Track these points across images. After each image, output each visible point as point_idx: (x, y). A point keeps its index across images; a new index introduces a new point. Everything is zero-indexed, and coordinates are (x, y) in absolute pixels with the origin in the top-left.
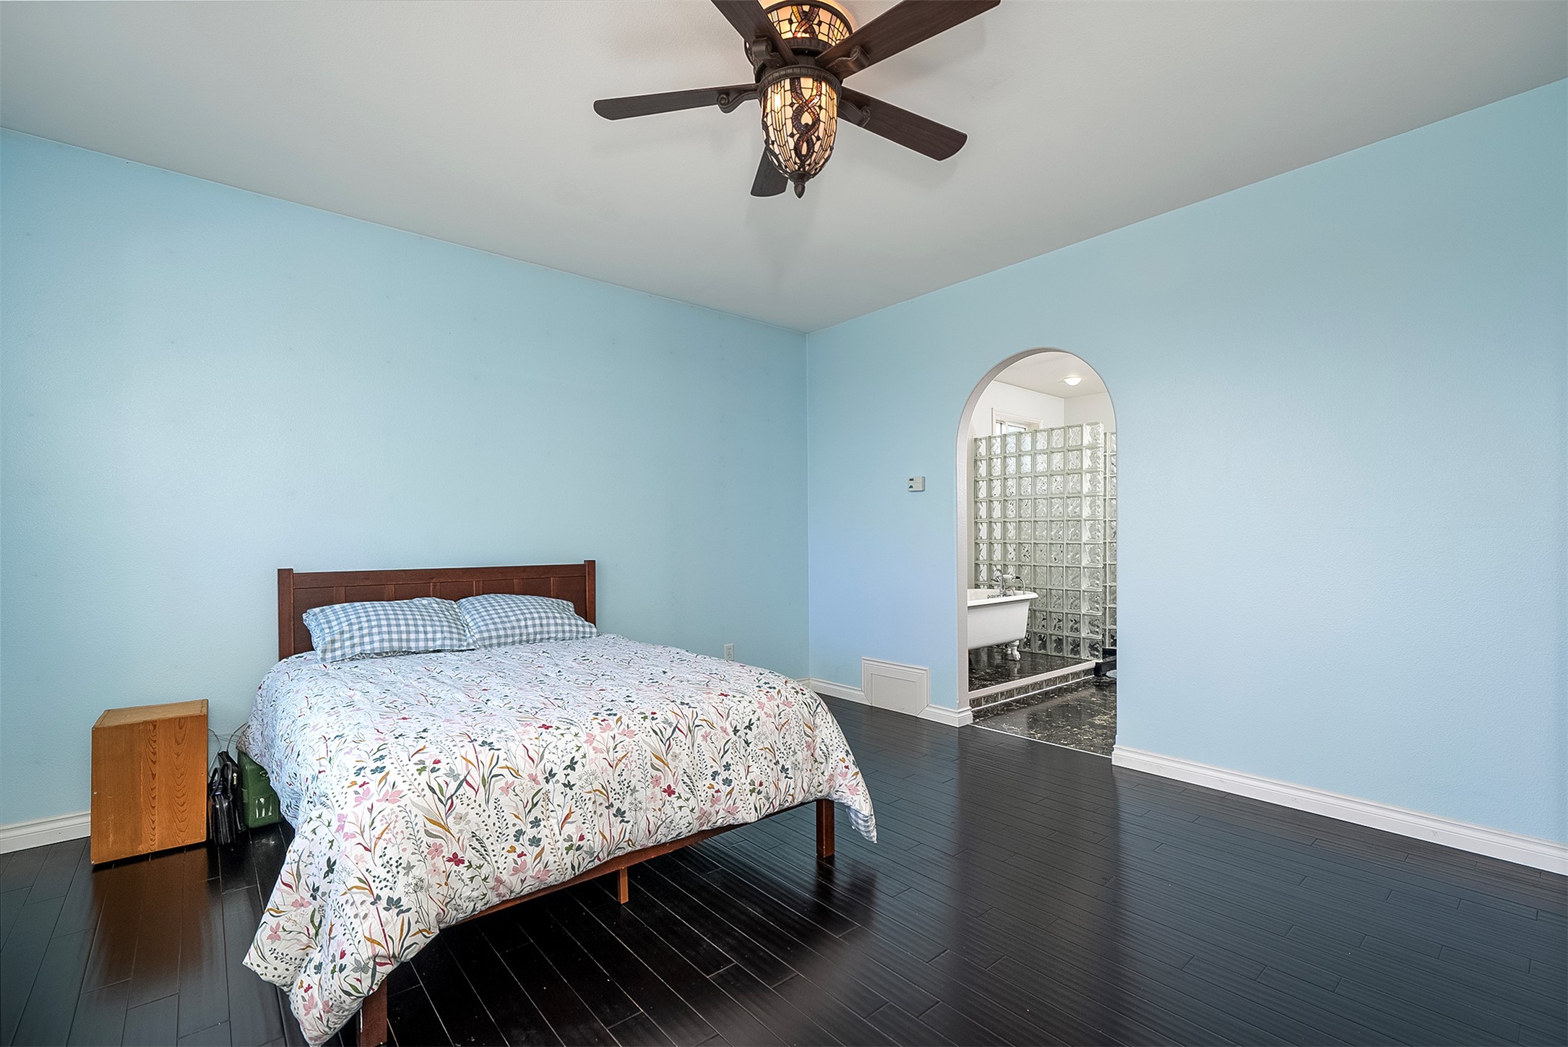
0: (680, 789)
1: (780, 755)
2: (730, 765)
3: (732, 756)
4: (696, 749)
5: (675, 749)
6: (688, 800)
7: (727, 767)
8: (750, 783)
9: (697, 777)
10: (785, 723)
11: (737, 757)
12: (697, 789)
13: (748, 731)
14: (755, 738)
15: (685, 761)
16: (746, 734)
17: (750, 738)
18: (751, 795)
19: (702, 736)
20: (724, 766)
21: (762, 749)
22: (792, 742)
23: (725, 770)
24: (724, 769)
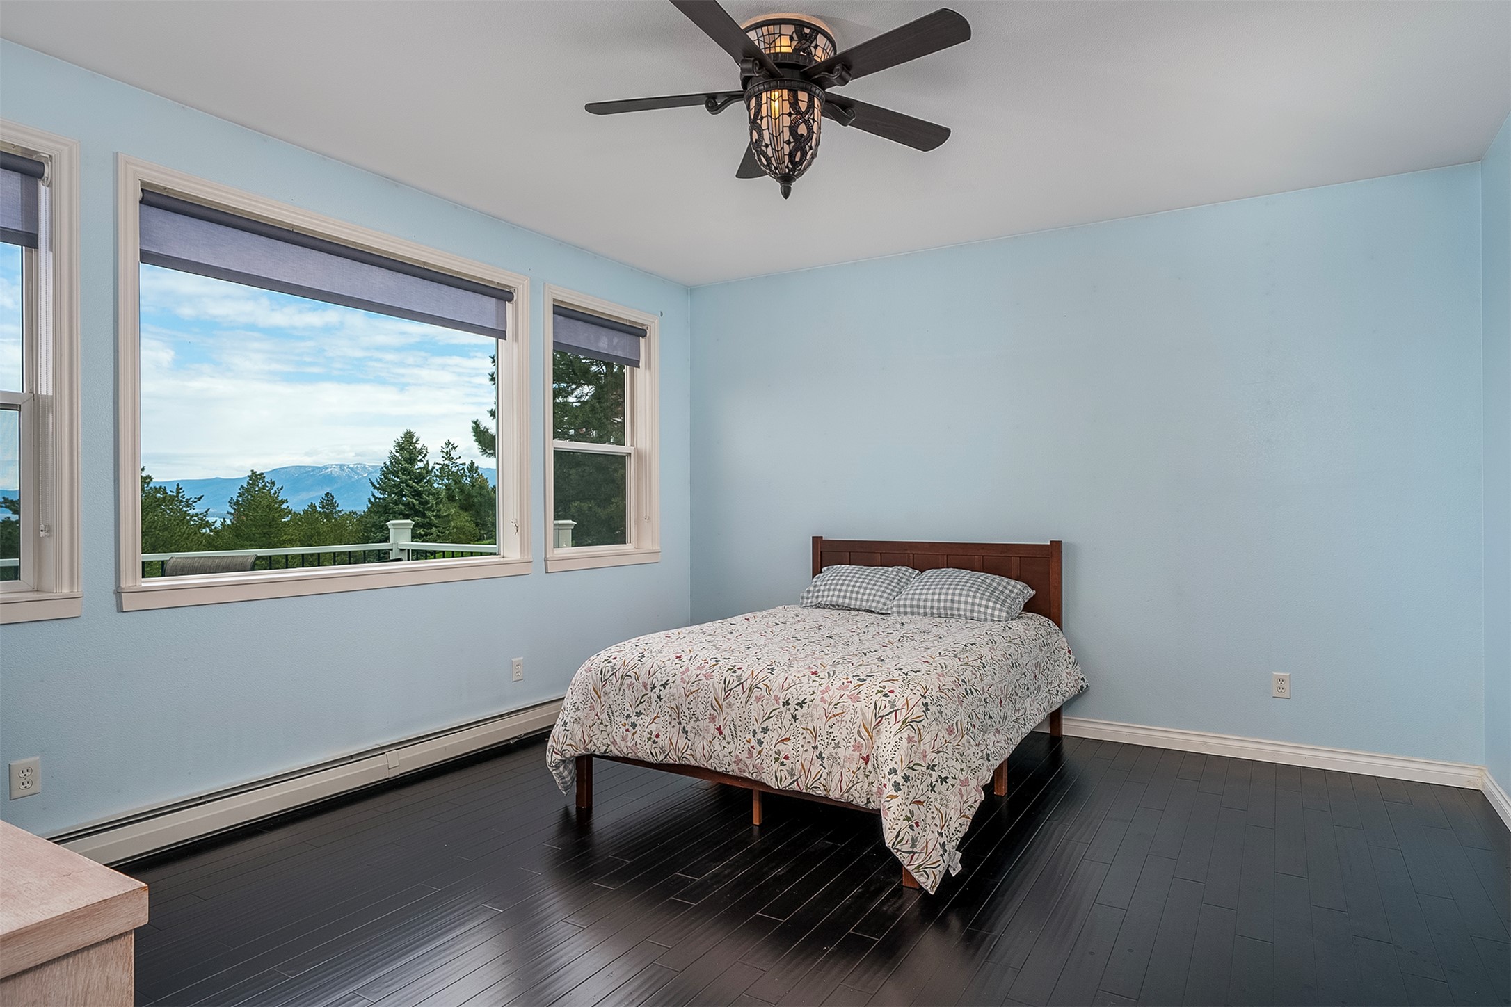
0: (726, 732)
1: (821, 742)
2: (768, 730)
3: (773, 723)
4: (748, 705)
5: (731, 699)
6: (729, 743)
7: (765, 730)
8: (775, 752)
9: (741, 728)
10: (838, 714)
11: (777, 726)
12: (739, 738)
13: (798, 707)
14: (802, 716)
15: (735, 712)
16: (797, 710)
17: (799, 714)
18: (775, 762)
19: (756, 697)
20: (763, 728)
21: (804, 729)
22: (839, 735)
23: (761, 732)
24: (761, 730)
